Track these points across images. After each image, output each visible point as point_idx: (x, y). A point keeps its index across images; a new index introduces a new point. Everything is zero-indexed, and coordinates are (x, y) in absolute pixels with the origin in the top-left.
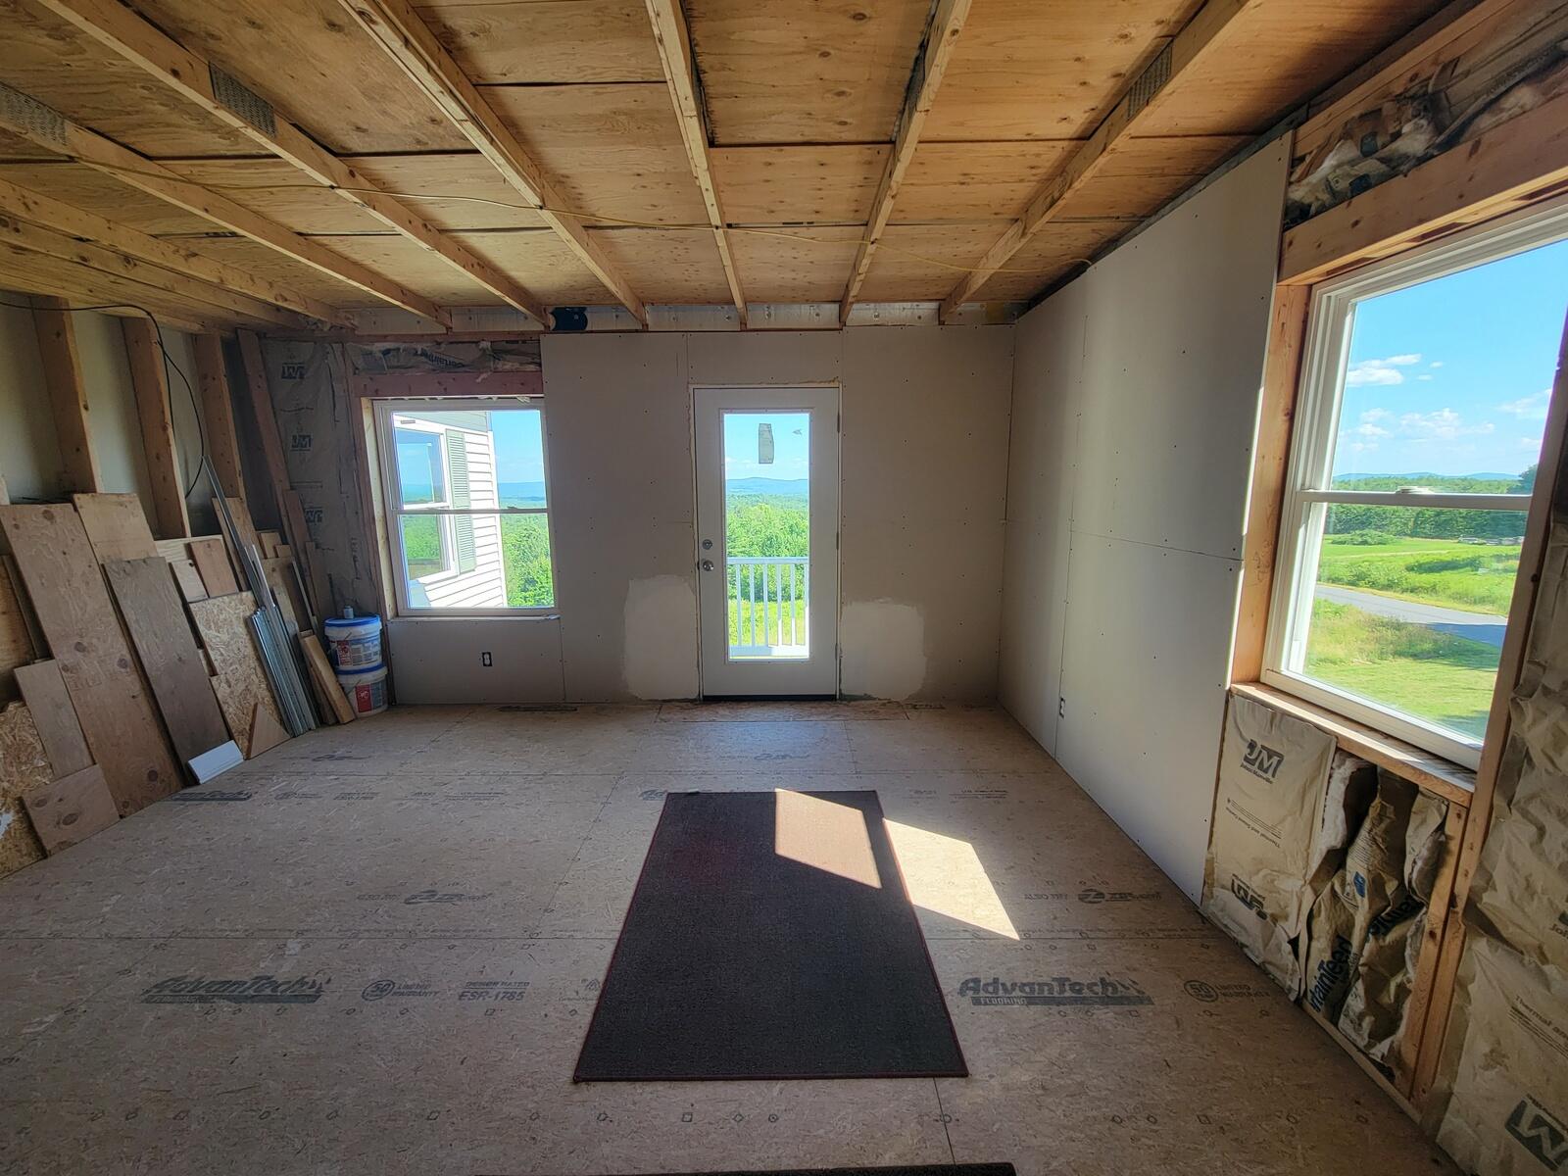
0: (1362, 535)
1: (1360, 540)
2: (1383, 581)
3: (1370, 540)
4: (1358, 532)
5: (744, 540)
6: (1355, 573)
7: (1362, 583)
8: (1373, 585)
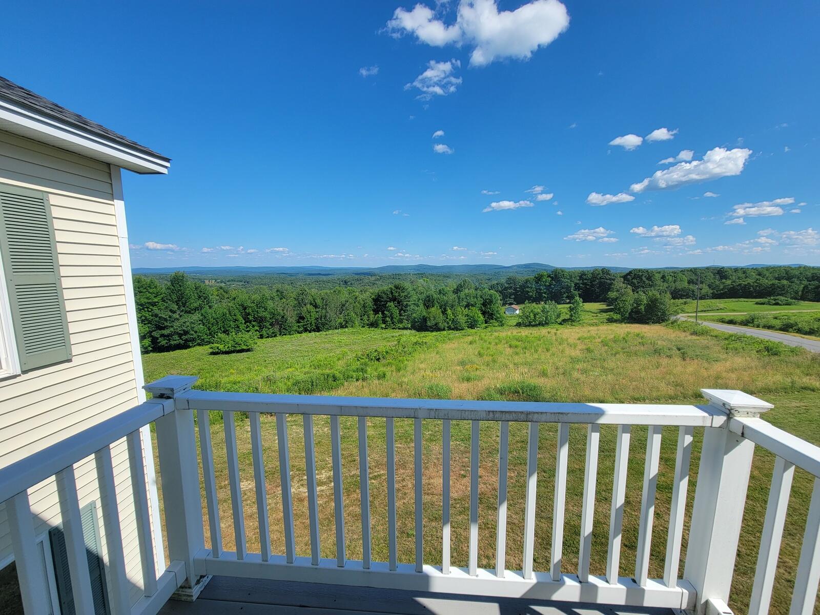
0: (775, 300)
1: (774, 302)
2: (807, 329)
3: (780, 302)
4: (772, 298)
5: (415, 297)
6: (785, 323)
7: (791, 330)
8: (799, 331)
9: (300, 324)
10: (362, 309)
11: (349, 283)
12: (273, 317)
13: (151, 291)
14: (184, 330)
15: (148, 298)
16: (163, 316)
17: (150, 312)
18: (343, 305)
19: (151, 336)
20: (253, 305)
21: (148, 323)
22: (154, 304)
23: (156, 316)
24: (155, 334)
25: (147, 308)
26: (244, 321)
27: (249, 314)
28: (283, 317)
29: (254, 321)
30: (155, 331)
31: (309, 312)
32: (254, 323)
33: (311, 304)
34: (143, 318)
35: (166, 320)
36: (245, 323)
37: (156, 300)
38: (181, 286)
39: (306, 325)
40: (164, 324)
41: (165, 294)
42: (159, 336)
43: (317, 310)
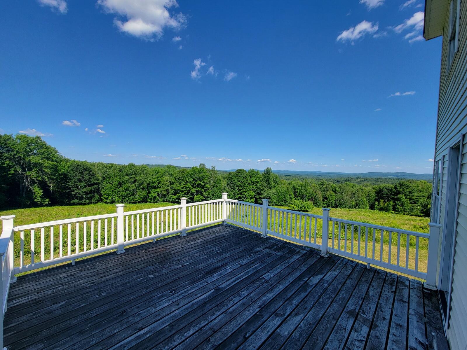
9: (324, 202)
10: (367, 198)
11: (340, 182)
12: (310, 196)
13: (257, 176)
14: (269, 196)
15: (256, 179)
16: (261, 188)
17: (256, 186)
18: (354, 194)
19: (255, 198)
20: (299, 187)
21: (254, 191)
22: (258, 182)
23: (258, 188)
24: (257, 197)
25: (255, 184)
26: (294, 196)
27: (297, 192)
28: (315, 196)
29: (299, 197)
30: (257, 195)
31: (332, 195)
32: (299, 198)
33: (332, 190)
34: (253, 188)
35: (262, 190)
36: (295, 197)
37: (258, 181)
38: (268, 175)
39: (328, 203)
40: (261, 192)
41: (262, 178)
42: (258, 198)
43: (336, 195)
